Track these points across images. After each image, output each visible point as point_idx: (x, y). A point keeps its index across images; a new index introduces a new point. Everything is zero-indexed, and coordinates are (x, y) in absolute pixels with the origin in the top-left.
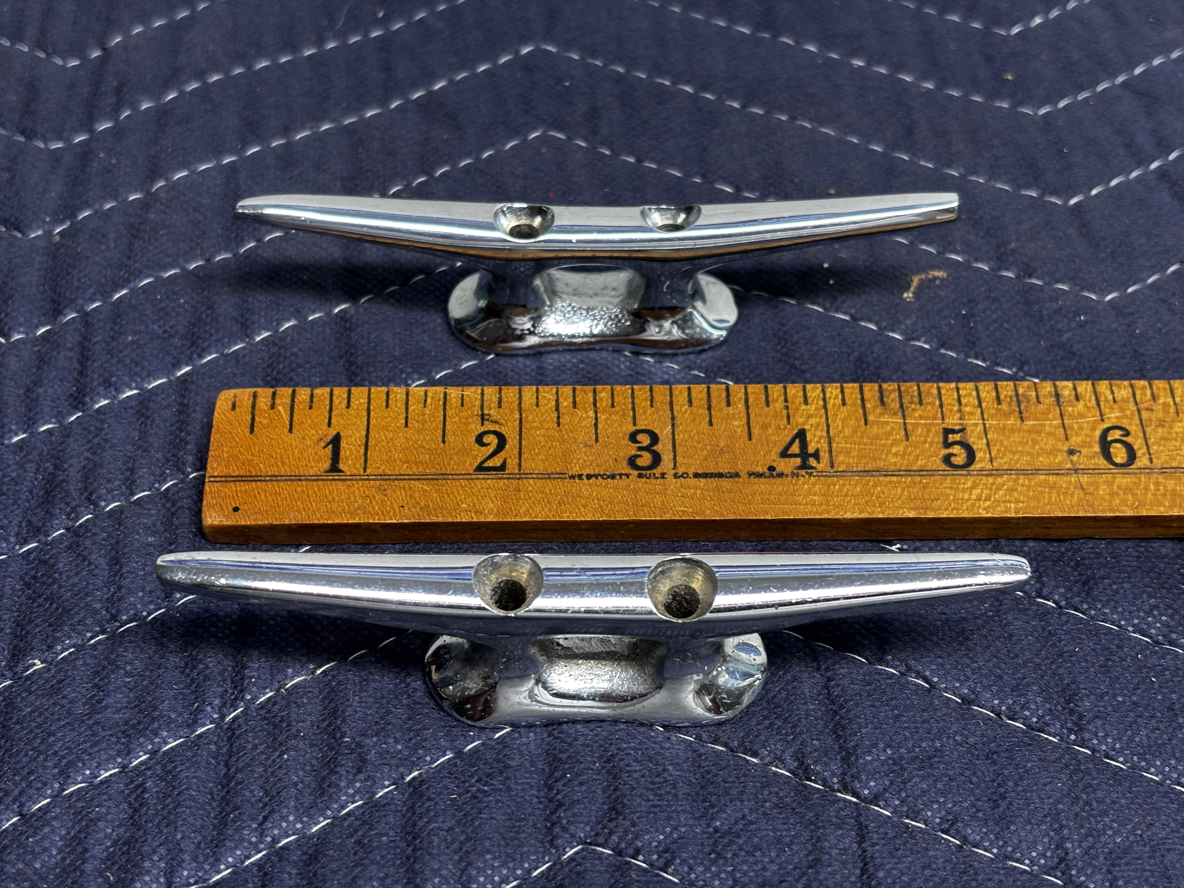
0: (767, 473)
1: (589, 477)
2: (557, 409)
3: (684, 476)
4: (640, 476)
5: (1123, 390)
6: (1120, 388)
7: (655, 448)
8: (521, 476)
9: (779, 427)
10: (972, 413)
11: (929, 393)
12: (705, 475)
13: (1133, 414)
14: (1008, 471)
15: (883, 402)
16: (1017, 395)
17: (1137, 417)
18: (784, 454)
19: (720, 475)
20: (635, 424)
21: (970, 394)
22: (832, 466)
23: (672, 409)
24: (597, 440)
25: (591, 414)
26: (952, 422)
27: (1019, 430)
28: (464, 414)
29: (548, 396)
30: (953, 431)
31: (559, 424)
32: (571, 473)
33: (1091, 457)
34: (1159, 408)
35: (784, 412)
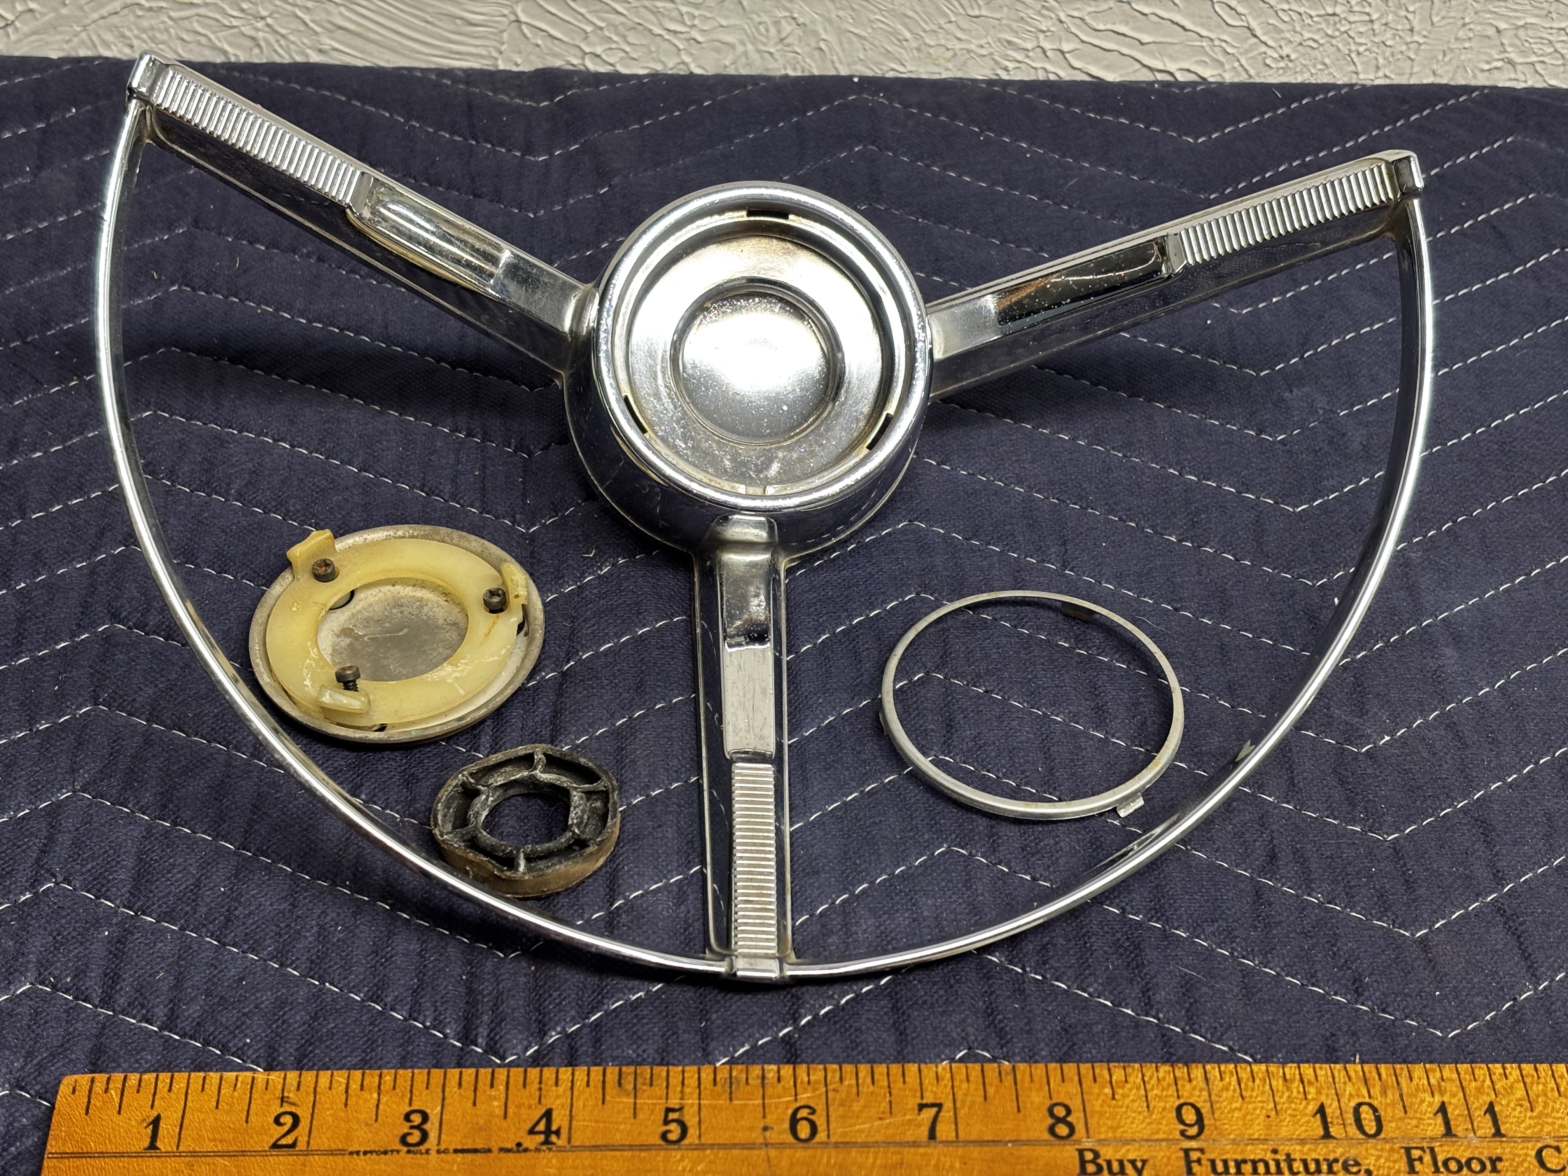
0: (515, 1148)
1: (365, 1153)
2: (347, 1092)
3: (446, 1151)
4: (409, 1152)
5: (817, 1073)
6: (815, 1070)
7: (425, 1127)
8: (308, 1153)
9: (530, 1107)
10: (691, 1094)
11: (659, 1075)
12: (463, 1151)
13: (820, 1095)
14: (712, 1146)
15: (620, 1084)
16: (731, 1077)
17: (824, 1097)
18: (532, 1132)
19: (475, 1151)
20: (410, 1105)
21: (692, 1077)
22: (569, 1141)
23: (443, 1091)
24: (376, 1120)
25: (375, 1095)
26: (674, 1102)
27: (727, 1109)
28: (267, 1097)
29: (341, 1079)
30: (673, 1110)
31: (346, 1105)
32: (350, 1149)
33: (781, 1133)
34: (843, 1089)
35: (537, 1093)
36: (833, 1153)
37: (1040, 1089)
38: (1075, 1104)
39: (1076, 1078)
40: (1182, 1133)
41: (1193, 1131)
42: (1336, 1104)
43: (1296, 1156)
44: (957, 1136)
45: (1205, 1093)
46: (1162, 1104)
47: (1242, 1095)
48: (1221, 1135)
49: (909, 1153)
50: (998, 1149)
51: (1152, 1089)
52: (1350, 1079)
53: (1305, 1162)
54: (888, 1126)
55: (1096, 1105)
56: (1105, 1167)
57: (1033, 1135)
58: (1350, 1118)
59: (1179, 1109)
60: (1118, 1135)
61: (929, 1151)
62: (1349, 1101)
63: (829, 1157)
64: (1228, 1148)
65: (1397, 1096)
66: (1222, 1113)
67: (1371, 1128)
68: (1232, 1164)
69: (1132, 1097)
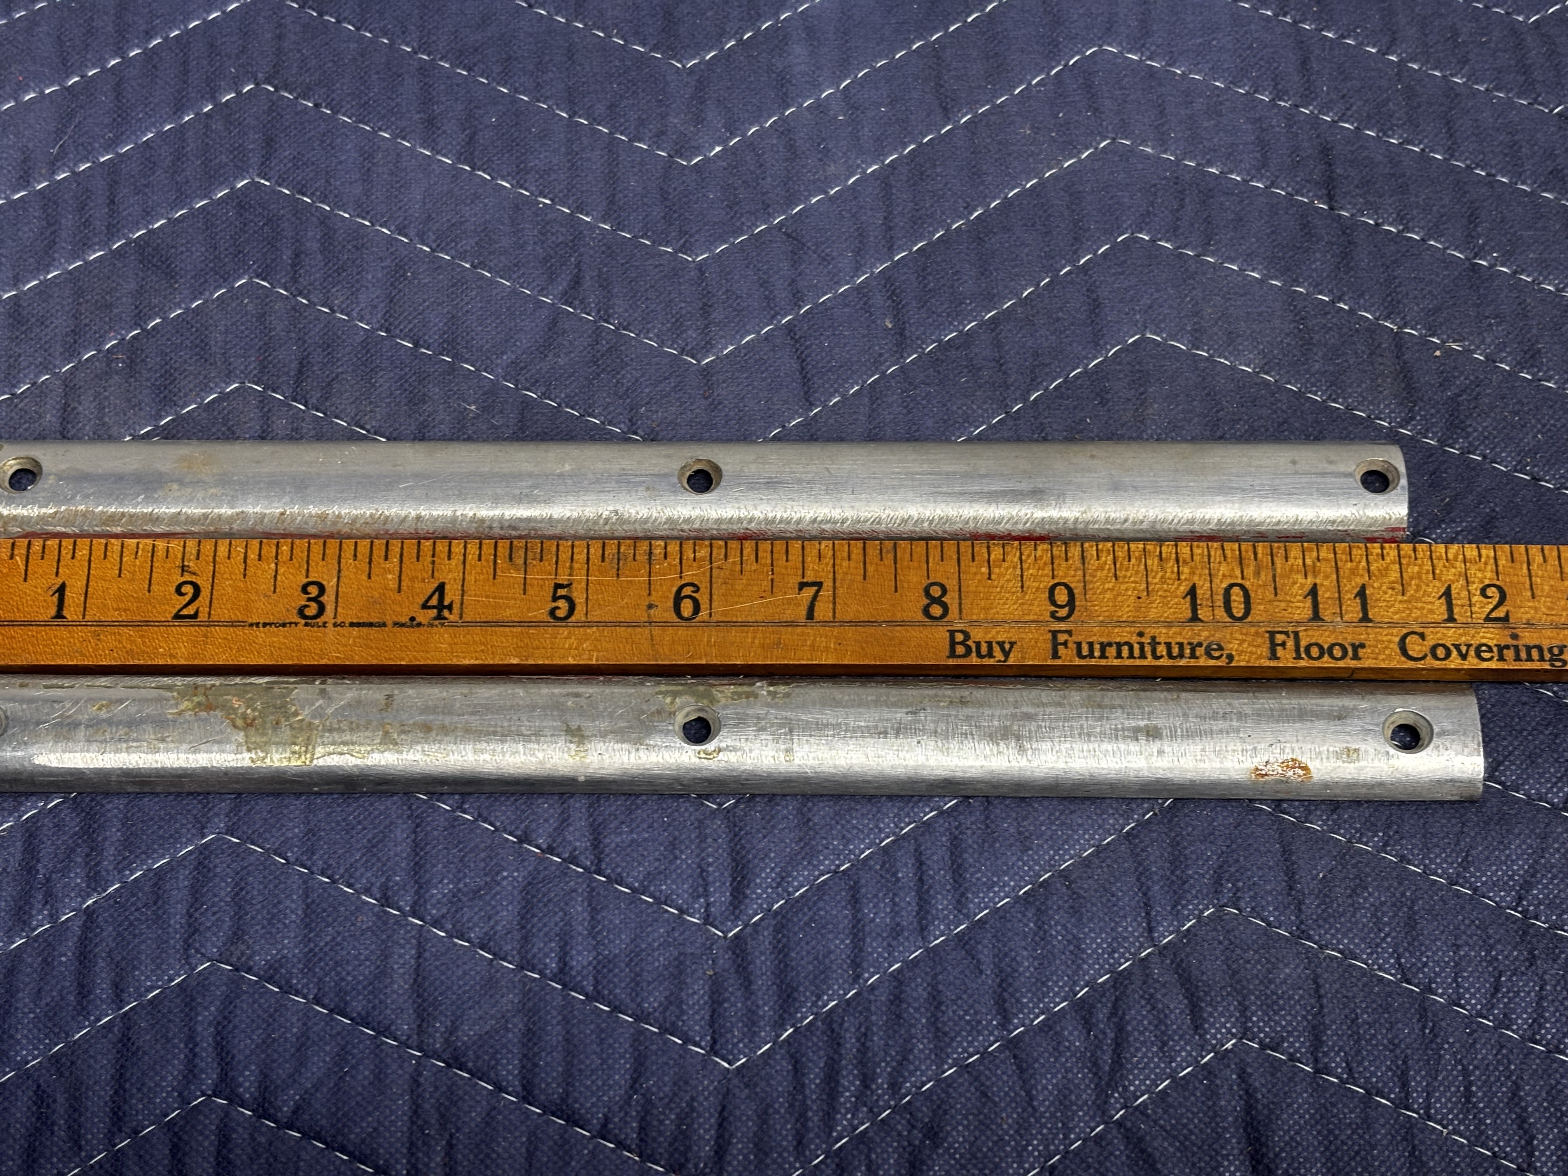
0: (408, 623)
1: (265, 625)
2: (245, 562)
3: (341, 625)
4: (306, 625)
5: (703, 548)
6: (701, 546)
7: (321, 599)
8: (210, 623)
9: (423, 580)
10: (579, 569)
11: (549, 550)
12: (359, 625)
13: (705, 573)
14: (598, 624)
15: (511, 559)
16: (619, 552)
17: (708, 575)
18: (425, 606)
19: (371, 625)
20: (307, 577)
21: (580, 553)
22: (461, 618)
23: (339, 563)
24: (274, 592)
25: (273, 566)
26: (563, 579)
27: (614, 585)
28: (167, 566)
29: (240, 549)
30: (562, 586)
31: (245, 576)
32: (250, 621)
33: (665, 611)
34: (727, 566)
35: (431, 566)
36: (714, 633)
37: (920, 567)
38: (951, 584)
39: (955, 557)
40: (1053, 615)
41: (1063, 612)
42: (1208, 585)
43: (1161, 639)
44: (834, 617)
45: (1080, 573)
46: (1036, 584)
47: (1116, 576)
48: (1090, 616)
49: (787, 634)
50: (872, 630)
51: (1029, 569)
52: (1225, 557)
53: (1168, 645)
54: (766, 606)
55: (970, 584)
56: (974, 649)
57: (907, 616)
58: (1219, 600)
59: (1052, 590)
60: (989, 617)
61: (808, 630)
62: (1221, 582)
63: (710, 636)
64: (1094, 630)
65: (1270, 577)
66: (1095, 594)
67: (1238, 609)
68: (1097, 647)
69: (1008, 577)
